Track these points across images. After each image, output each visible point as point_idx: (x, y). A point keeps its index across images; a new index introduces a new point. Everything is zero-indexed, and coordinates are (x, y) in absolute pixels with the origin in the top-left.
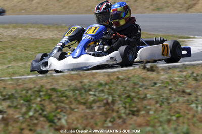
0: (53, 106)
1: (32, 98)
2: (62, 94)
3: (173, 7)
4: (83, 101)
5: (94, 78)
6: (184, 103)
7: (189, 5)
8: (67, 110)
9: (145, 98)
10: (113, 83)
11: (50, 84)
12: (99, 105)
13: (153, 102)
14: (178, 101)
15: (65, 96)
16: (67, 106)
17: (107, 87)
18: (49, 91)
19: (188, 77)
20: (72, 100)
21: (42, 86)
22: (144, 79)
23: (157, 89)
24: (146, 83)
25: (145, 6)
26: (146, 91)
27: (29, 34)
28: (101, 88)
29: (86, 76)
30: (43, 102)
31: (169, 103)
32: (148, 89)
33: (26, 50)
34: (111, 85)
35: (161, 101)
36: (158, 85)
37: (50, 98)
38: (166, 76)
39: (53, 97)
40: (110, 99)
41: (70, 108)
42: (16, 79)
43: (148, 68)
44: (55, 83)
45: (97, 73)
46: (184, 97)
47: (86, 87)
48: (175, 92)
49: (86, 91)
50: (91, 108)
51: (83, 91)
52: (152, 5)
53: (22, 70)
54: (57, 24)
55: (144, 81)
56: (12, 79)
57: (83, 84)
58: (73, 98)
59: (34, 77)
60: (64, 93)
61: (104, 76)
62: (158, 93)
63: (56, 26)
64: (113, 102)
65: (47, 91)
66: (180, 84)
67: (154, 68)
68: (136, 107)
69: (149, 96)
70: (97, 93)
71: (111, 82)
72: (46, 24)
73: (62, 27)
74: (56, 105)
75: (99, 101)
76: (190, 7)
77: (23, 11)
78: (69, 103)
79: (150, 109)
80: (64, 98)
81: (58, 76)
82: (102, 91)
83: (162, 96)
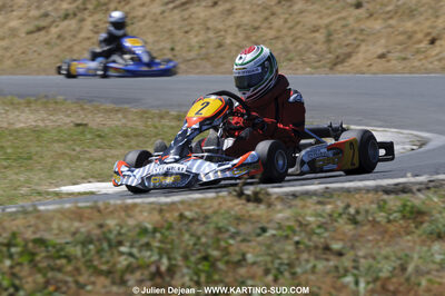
0: (40, 278)
2: (58, 251)
3: (302, 60)
4: (104, 267)
5: (130, 216)
6: (328, 273)
7: (338, 57)
8: (69, 288)
9: (242, 261)
10: (170, 227)
11: (31, 229)
12: (141, 277)
13: (259, 271)
14: (313, 270)
15: (66, 257)
16: (70, 279)
17: (158, 235)
18: (30, 245)
19: (336, 215)
20: (80, 264)
21: (14, 235)
22: (239, 219)
23: (268, 242)
24: (242, 228)
26: (244, 247)
28: (144, 240)
29: (112, 212)
30: (17, 269)
31: (294, 274)
32: (249, 241)
34: (167, 233)
35: (278, 269)
36: (271, 232)
37: (31, 261)
38: (287, 213)
39: (38, 258)
40: (165, 263)
41: (77, 282)
43: (248, 196)
44: (42, 226)
45: (135, 205)
46: (327, 260)
47: (112, 236)
48: (308, 249)
49: (110, 246)
50: (123, 282)
51: (105, 245)
54: (46, 96)
55: (238, 224)
57: (105, 229)
58: (83, 260)
60: (62, 249)
61: (150, 213)
62: (271, 252)
63: (44, 100)
64: (171, 270)
65: (25, 246)
66: (318, 231)
67: (261, 196)
68: (221, 281)
69: (250, 257)
70: (135, 251)
71: (166, 225)
72: (21, 96)
73: (56, 103)
74: (45, 275)
75: (139, 267)
76: (338, 61)
78: (75, 273)
80: (64, 261)
81: (48, 211)
82: (147, 246)
83: (279, 258)
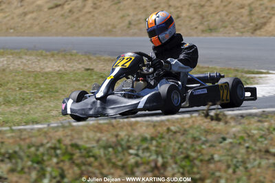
0: (76, 170)
1: (45, 158)
2: (88, 152)
3: (233, 27)
4: (120, 163)
5: (134, 130)
6: (268, 167)
7: (257, 25)
9: (211, 160)
11: (69, 138)
12: (145, 170)
13: (224, 167)
14: (259, 166)
15: (93, 156)
16: (97, 171)
17: (154, 143)
18: (70, 148)
19: (271, 129)
20: (104, 161)
21: (59, 141)
22: (207, 132)
23: (228, 147)
24: (209, 137)
25: (192, 26)
26: (212, 150)
27: (25, 65)
28: (145, 145)
29: (121, 127)
31: (246, 168)
32: (214, 146)
33: (20, 89)
34: (160, 141)
35: (235, 165)
36: (229, 141)
37: (71, 159)
38: (239, 128)
39: (75, 157)
40: (160, 161)
41: (102, 174)
42: (20, 130)
43: (212, 116)
44: (76, 136)
45: (137, 122)
46: (268, 159)
47: (123, 143)
48: (255, 152)
49: (123, 149)
50: (133, 173)
51: (120, 149)
52: (201, 23)
53: (18, 118)
54: (65, 51)
55: (207, 135)
56: (12, 131)
58: (105, 158)
59: (44, 128)
60: (90, 151)
61: (147, 128)
62: (230, 153)
63: (63, 53)
64: (164, 166)
65: (66, 149)
66: (260, 140)
67: (220, 117)
68: (198, 173)
69: (216, 157)
70: (140, 153)
71: (159, 135)
72: (47, 50)
73: (71, 55)
74: (80, 168)
75: (143, 163)
76: (257, 28)
77: (12, 31)
78: (100, 167)
79: (220, 177)
80: (92, 159)
81: (79, 126)
82: (147, 149)
83: (236, 158)
